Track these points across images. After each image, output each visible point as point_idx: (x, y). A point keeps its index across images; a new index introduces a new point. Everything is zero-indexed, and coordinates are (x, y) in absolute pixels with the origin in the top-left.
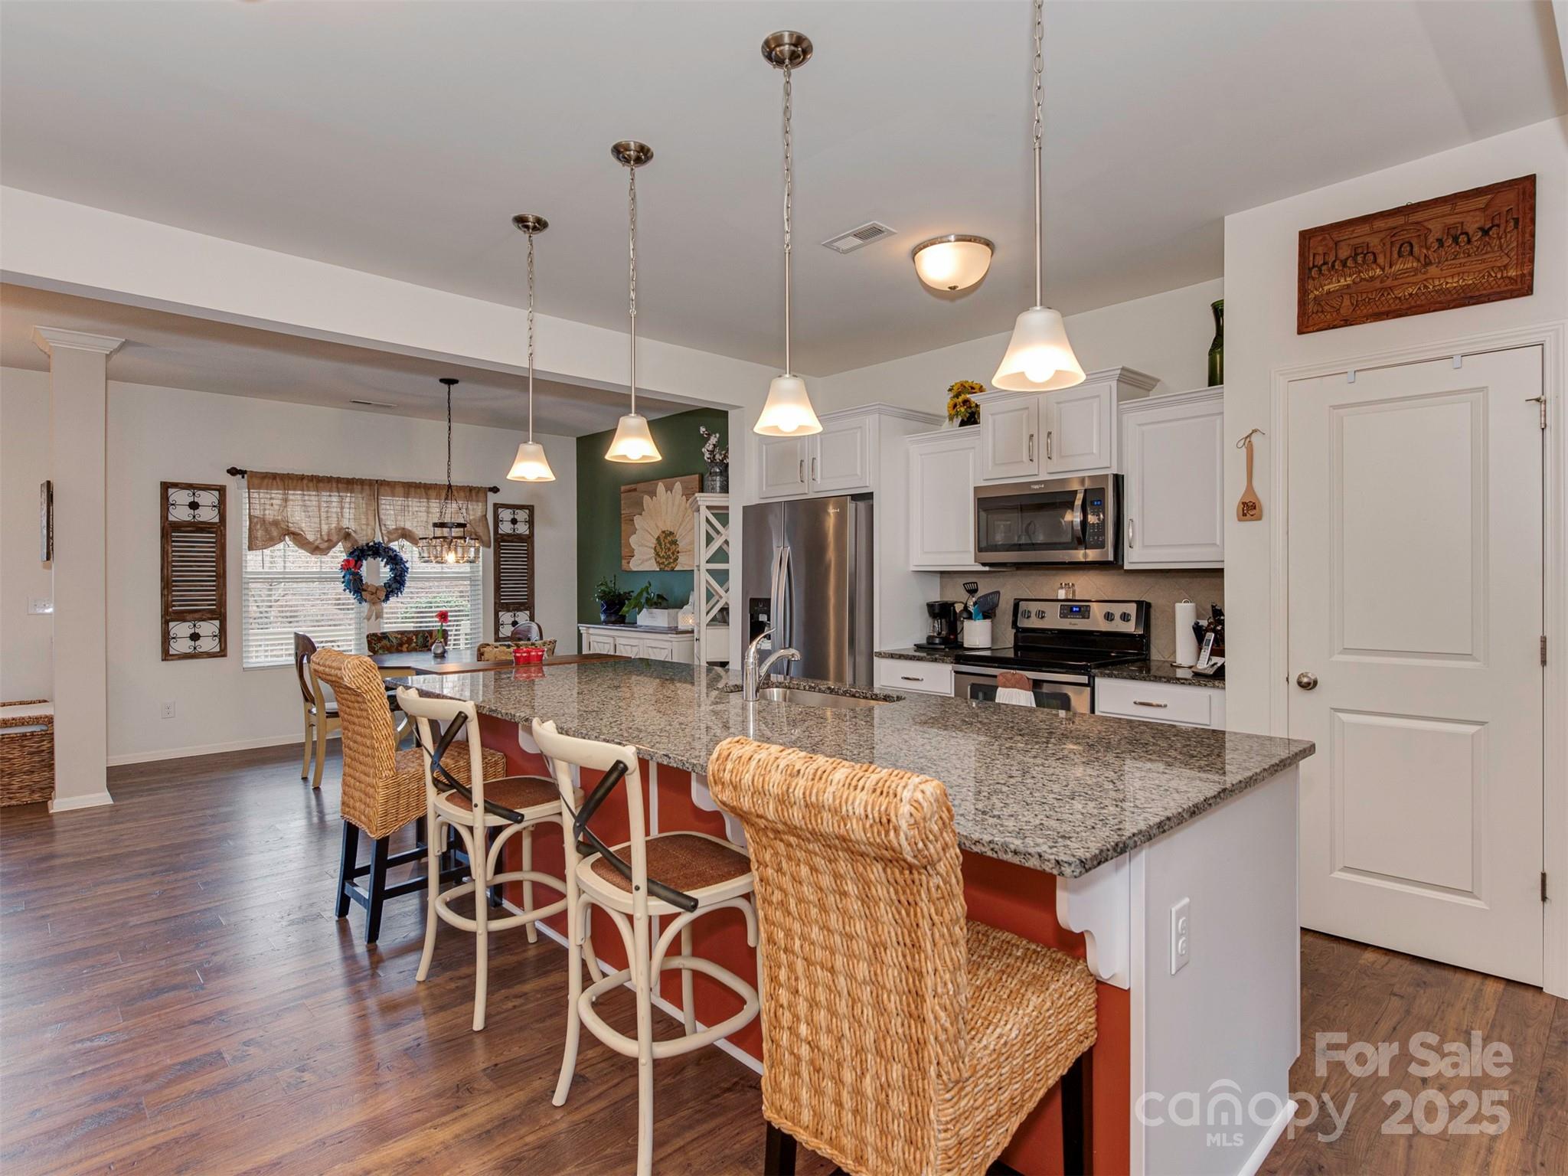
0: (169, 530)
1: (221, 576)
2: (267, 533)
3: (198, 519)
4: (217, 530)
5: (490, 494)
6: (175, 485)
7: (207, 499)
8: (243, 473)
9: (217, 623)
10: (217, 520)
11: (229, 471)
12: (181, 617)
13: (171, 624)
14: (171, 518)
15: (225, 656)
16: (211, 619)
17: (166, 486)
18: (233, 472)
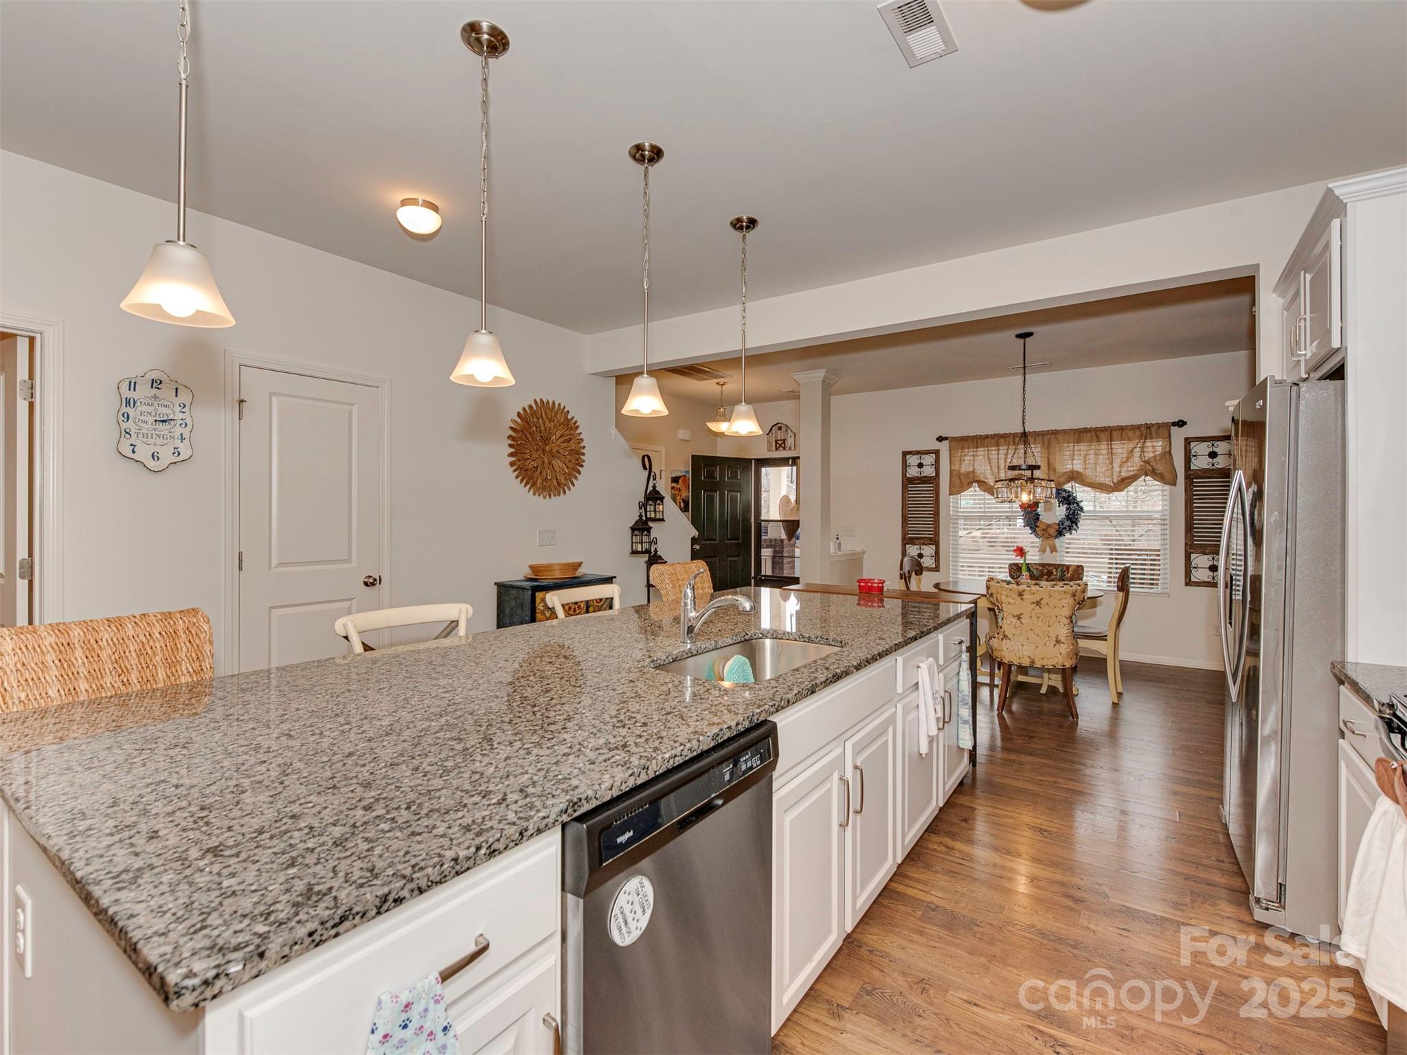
0: (907, 482)
1: (936, 514)
2: (962, 482)
3: (923, 475)
4: (934, 481)
5: (1174, 430)
6: (909, 453)
7: (928, 460)
8: (946, 438)
9: (934, 547)
10: (934, 474)
11: (937, 439)
12: (912, 541)
13: (908, 546)
14: (908, 475)
15: (938, 571)
16: (930, 544)
17: (905, 454)
18: (940, 439)
